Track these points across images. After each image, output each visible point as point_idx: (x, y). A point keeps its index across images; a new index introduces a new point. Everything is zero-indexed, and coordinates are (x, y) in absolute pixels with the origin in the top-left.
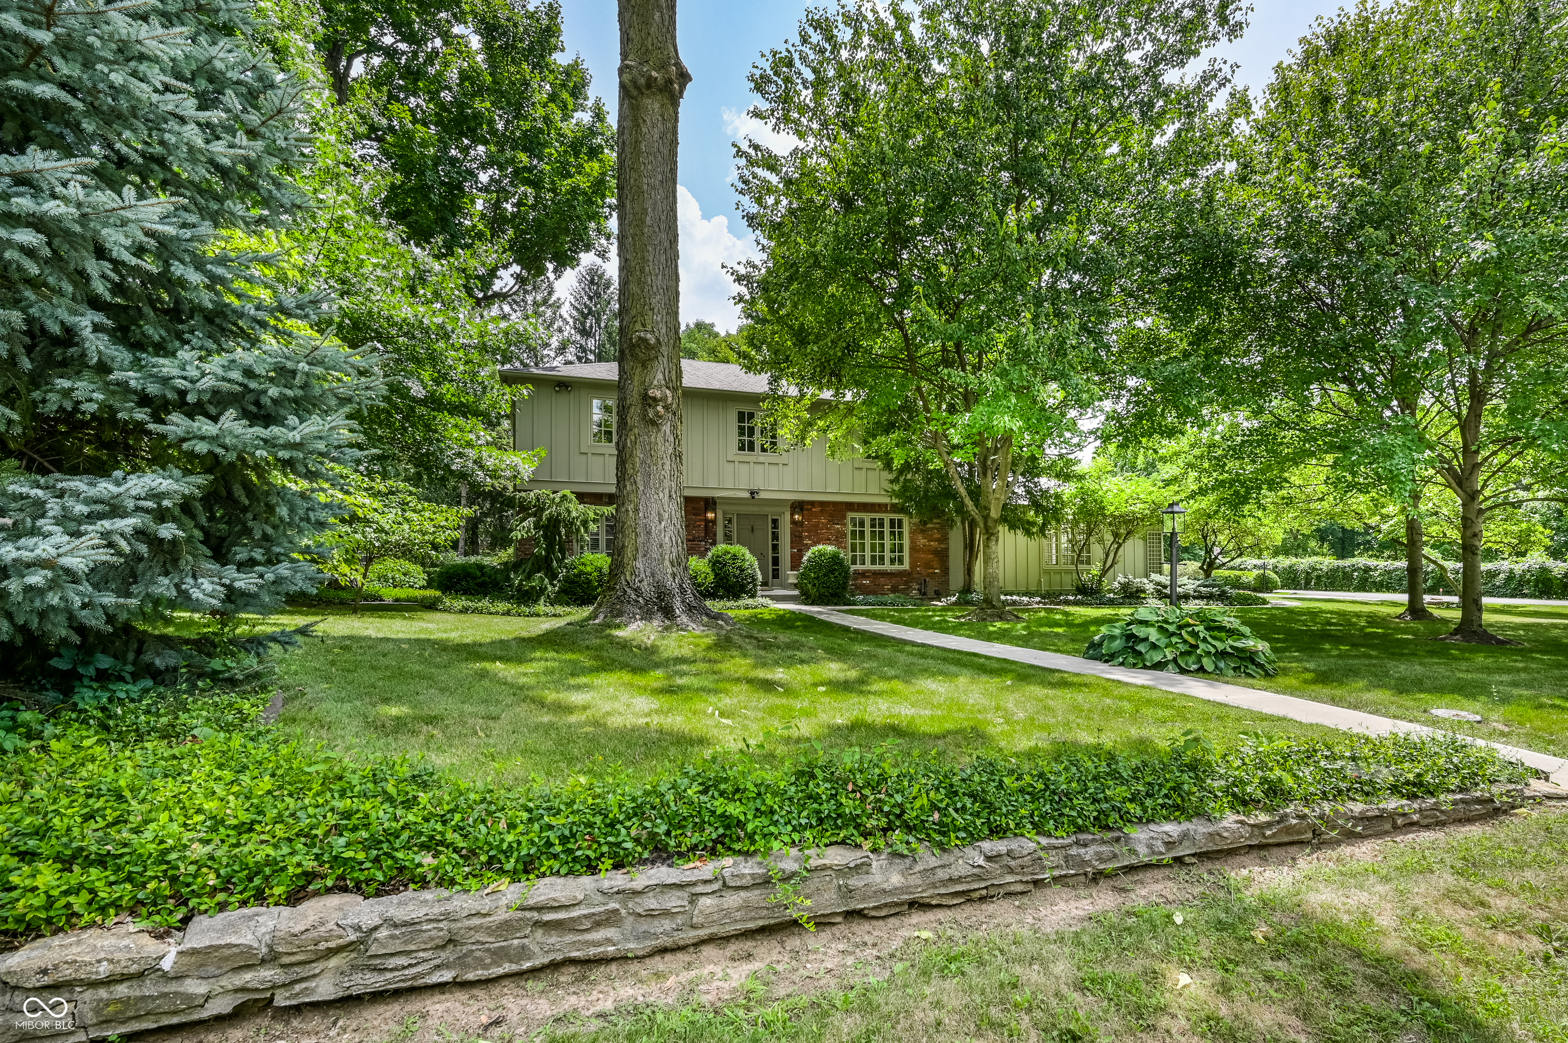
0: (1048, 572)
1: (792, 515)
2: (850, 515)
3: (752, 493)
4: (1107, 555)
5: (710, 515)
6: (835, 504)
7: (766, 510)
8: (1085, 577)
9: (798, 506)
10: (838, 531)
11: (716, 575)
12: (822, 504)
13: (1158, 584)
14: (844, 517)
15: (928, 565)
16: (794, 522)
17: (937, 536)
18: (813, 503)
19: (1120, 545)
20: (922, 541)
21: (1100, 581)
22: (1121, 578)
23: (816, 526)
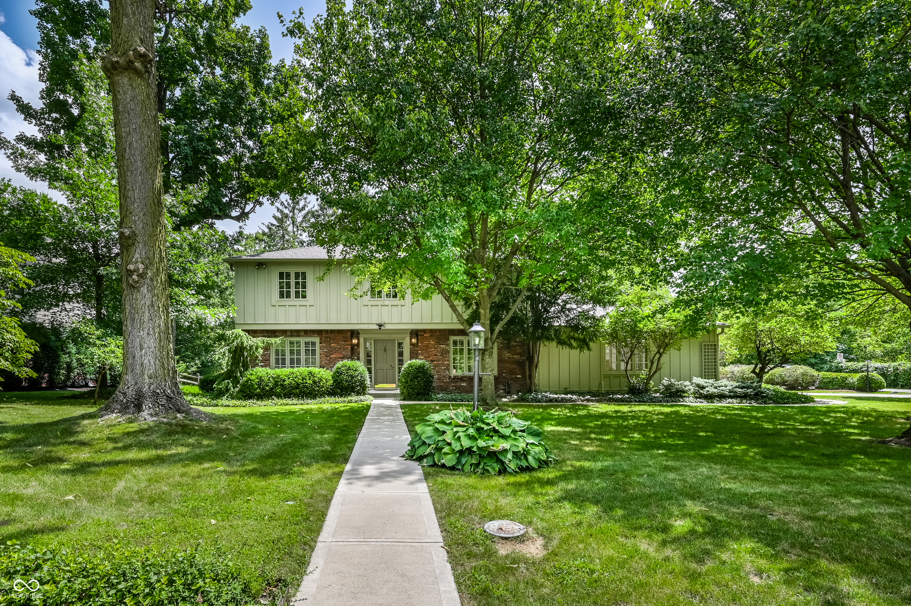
0: (607, 376)
1: (411, 339)
2: (452, 338)
3: (380, 325)
4: (652, 363)
5: (355, 341)
6: (440, 331)
7: (393, 336)
8: (634, 380)
9: (415, 333)
10: (443, 349)
11: (335, 381)
12: (432, 331)
13: (698, 386)
14: (448, 339)
15: (511, 372)
16: (412, 344)
17: (519, 351)
18: (425, 331)
19: (661, 355)
20: (507, 355)
21: (648, 383)
22: (665, 382)
23: (427, 346)
